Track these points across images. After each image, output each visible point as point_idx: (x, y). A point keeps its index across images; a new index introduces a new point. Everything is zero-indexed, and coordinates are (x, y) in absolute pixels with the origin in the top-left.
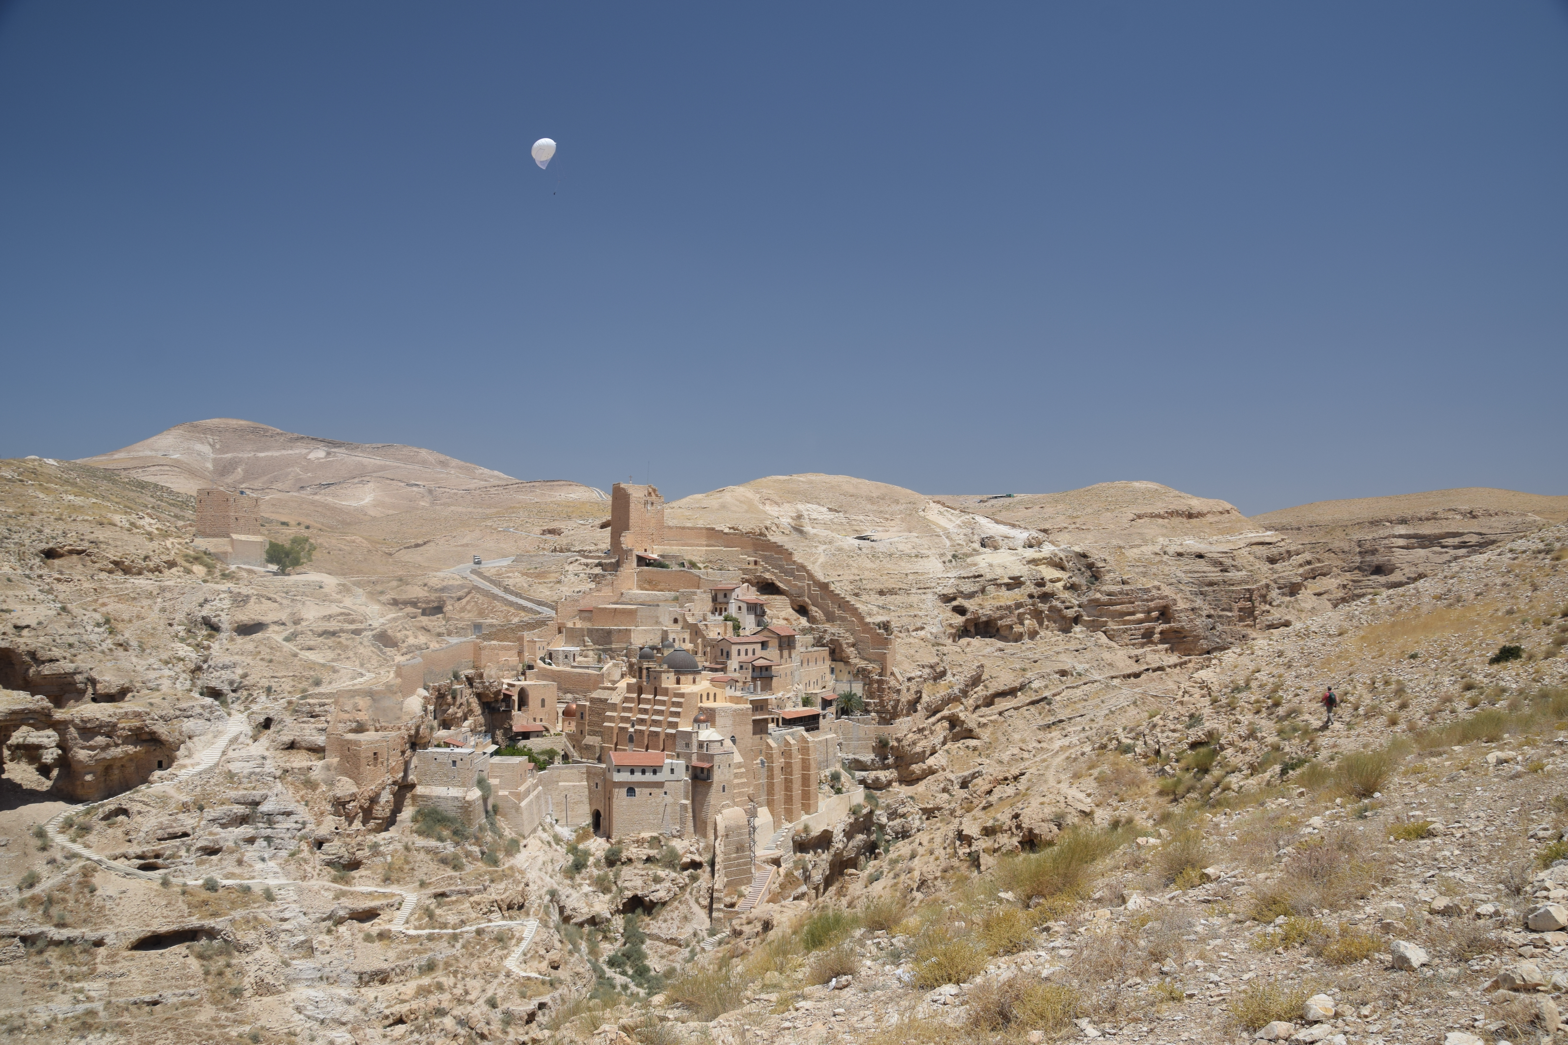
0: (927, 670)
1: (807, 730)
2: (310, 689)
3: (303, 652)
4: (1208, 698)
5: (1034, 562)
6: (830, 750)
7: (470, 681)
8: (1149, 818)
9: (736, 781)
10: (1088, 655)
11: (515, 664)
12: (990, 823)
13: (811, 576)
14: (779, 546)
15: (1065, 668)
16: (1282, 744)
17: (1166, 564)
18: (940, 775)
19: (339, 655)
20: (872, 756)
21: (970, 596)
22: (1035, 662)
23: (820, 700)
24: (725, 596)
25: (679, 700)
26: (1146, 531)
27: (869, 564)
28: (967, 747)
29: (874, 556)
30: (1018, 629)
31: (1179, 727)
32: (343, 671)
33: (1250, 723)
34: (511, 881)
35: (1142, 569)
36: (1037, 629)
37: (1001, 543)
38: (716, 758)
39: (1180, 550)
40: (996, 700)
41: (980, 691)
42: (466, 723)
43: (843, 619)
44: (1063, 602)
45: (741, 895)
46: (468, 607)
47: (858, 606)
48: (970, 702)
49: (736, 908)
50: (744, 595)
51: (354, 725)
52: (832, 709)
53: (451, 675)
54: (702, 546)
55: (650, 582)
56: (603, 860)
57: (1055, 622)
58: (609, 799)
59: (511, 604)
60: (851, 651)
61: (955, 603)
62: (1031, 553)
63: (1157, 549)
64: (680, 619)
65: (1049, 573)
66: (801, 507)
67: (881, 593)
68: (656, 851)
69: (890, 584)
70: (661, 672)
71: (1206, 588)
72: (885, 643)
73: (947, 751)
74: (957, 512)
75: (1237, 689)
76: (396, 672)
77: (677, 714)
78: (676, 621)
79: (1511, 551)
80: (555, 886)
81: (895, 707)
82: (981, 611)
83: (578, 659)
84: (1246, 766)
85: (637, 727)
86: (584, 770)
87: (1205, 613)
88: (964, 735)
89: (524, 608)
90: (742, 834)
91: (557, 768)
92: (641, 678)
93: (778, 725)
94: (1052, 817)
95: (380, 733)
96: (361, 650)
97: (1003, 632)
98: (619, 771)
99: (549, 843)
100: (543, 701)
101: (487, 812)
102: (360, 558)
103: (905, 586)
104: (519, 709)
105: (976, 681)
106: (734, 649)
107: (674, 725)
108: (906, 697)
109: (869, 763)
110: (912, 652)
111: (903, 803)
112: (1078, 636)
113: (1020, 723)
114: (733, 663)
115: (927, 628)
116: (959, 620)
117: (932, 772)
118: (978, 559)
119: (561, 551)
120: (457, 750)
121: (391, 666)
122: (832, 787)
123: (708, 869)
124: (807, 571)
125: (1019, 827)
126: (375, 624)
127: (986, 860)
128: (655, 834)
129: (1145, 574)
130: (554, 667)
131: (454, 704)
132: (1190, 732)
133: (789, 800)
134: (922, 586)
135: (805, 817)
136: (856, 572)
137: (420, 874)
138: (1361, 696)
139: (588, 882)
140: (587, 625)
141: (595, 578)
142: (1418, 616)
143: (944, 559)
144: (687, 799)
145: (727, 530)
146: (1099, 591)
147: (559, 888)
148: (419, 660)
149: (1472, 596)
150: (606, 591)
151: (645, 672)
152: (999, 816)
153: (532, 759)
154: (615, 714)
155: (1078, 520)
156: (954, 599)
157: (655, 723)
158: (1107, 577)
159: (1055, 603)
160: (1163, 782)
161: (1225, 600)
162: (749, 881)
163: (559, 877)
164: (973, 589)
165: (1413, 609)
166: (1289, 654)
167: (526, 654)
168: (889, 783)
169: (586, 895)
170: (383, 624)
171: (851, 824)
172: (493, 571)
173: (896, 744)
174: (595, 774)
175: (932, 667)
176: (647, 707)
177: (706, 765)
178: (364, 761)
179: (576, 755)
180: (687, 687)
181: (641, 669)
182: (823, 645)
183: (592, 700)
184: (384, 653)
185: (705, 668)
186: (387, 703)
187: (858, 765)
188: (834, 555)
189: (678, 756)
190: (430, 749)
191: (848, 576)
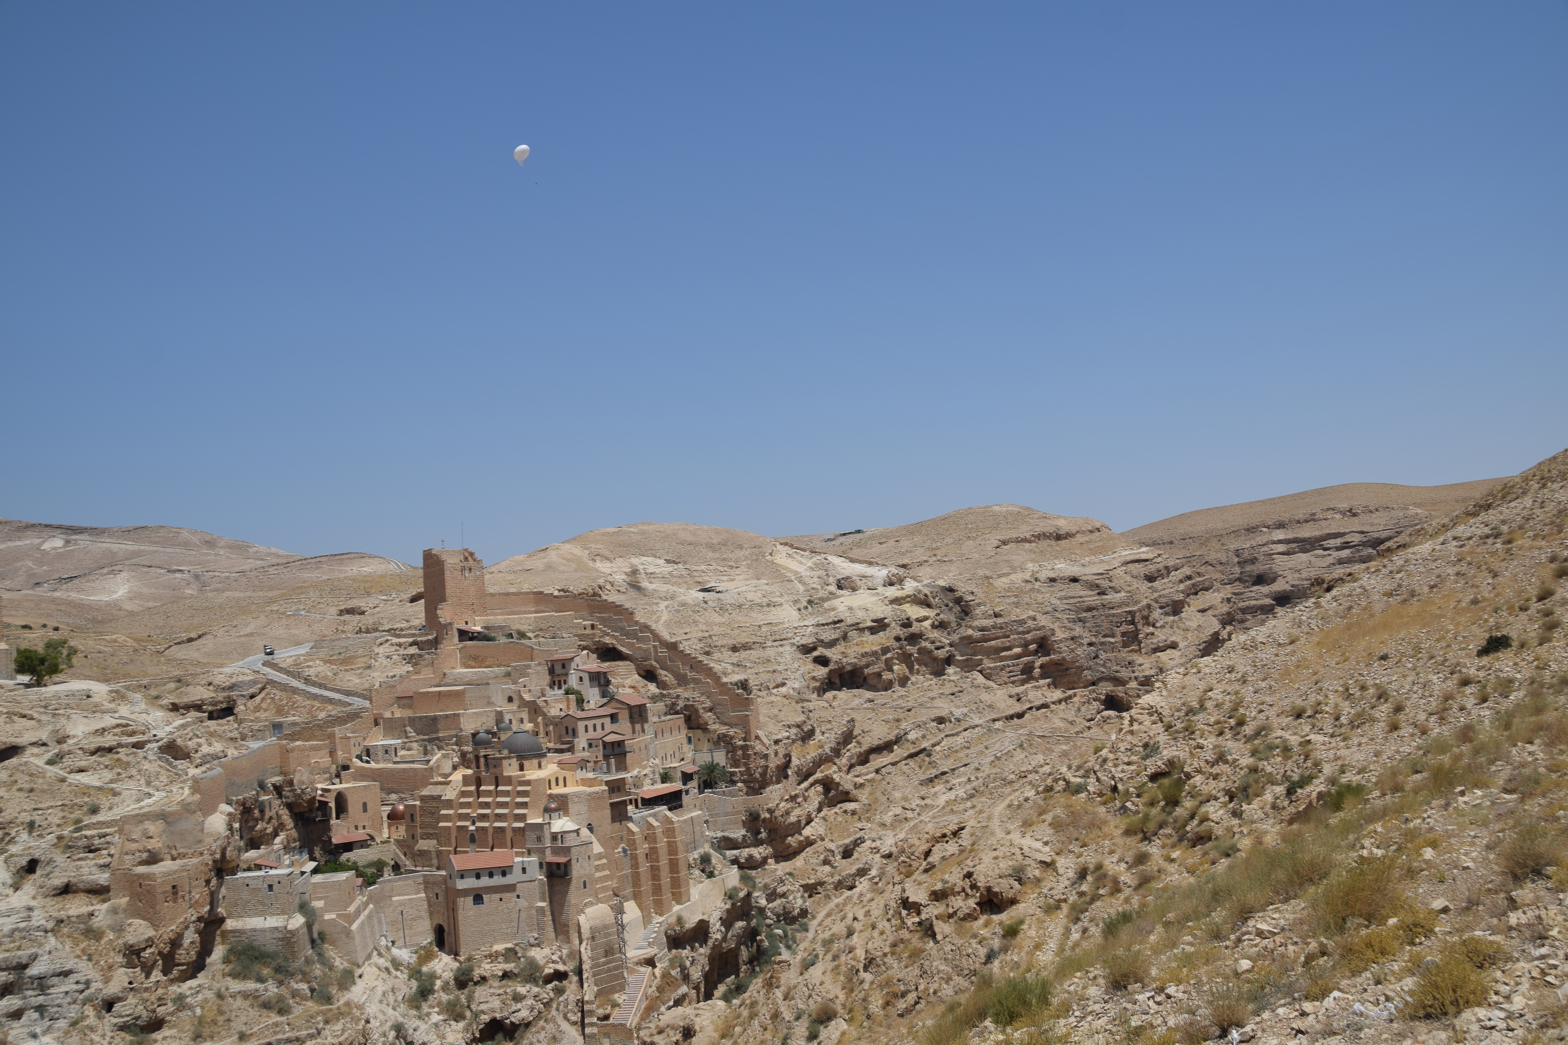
0: (794, 731)
1: (670, 809)
2: (86, 818)
3: (72, 776)
4: (1160, 724)
5: (897, 601)
6: (697, 829)
7: (278, 790)
8: (1121, 860)
9: (598, 875)
10: (965, 698)
11: (327, 765)
12: (939, 886)
13: (656, 637)
14: (617, 606)
15: (943, 713)
16: (1261, 764)
17: (1039, 591)
18: (819, 846)
19: (119, 774)
20: (743, 832)
21: (832, 644)
22: (909, 710)
23: (679, 775)
24: (564, 666)
25: (526, 789)
26: (1013, 557)
27: (717, 618)
28: (845, 812)
29: (722, 609)
30: (887, 676)
31: (1134, 758)
32: (125, 793)
33: (1215, 747)
34: (348, 1019)
35: (1013, 599)
36: (907, 674)
37: (859, 583)
38: (573, 850)
39: (1052, 575)
40: (872, 757)
41: (853, 749)
42: (278, 840)
43: (697, 681)
44: (933, 642)
45: (615, 1005)
46: (264, 705)
47: (712, 665)
48: (844, 761)
49: (611, 1021)
50: (584, 663)
51: (145, 855)
52: (694, 783)
53: (256, 785)
54: (531, 612)
55: (475, 658)
56: (452, 982)
57: (926, 665)
58: (452, 910)
59: (315, 697)
60: (708, 716)
61: (815, 654)
62: (893, 592)
63: (1027, 576)
64: (515, 697)
65: (914, 612)
66: (635, 561)
67: (734, 649)
68: (513, 965)
69: (744, 639)
70: (502, 759)
71: (1085, 614)
72: (746, 703)
73: (824, 819)
74: (807, 553)
75: (1191, 711)
76: (190, 788)
77: (524, 805)
78: (510, 699)
79: (1455, 538)
80: (400, 1019)
81: (764, 774)
82: (844, 660)
83: (401, 753)
84: (1222, 793)
85: (478, 824)
86: (421, 880)
87: (1085, 641)
88: (841, 798)
89: (330, 701)
90: (609, 934)
91: (389, 881)
92: (478, 767)
93: (637, 807)
94: (1010, 872)
95: (178, 861)
96: (146, 766)
97: (871, 681)
98: (462, 877)
99: (387, 969)
100: (365, 804)
101: (313, 941)
102: (125, 659)
103: (759, 640)
104: (338, 818)
105: (848, 738)
106: (581, 726)
107: (522, 818)
108: (774, 762)
109: (740, 840)
110: (776, 711)
111: (782, 881)
112: (952, 678)
113: (900, 780)
114: (581, 742)
115: (789, 683)
116: (822, 672)
117: (809, 843)
118: (836, 602)
119: (368, 631)
120: (273, 872)
121: (184, 782)
122: (703, 871)
123: (575, 979)
124: (652, 632)
125: (974, 887)
126: (161, 734)
127: (942, 928)
128: (510, 945)
129: (1017, 605)
130: (373, 765)
131: (262, 819)
132: (1148, 762)
133: (657, 890)
134: (778, 637)
135: (677, 908)
136: (704, 628)
137: (238, 1025)
138: (1337, 705)
139: (436, 1009)
140: (408, 713)
141: (410, 659)
142: (1372, 616)
143: (798, 606)
144: (544, 900)
145: (556, 593)
146: (970, 627)
147: (405, 1021)
148: (219, 770)
149: (1426, 589)
150: (427, 673)
151: (482, 760)
152: (946, 877)
153: (359, 874)
154: (451, 812)
155: (938, 552)
156: (814, 649)
157: (499, 817)
158: (978, 611)
159: (924, 644)
160: (1128, 820)
161: (1106, 625)
162: (621, 988)
163: (403, 1008)
164: (833, 637)
165: (1365, 609)
166: (1241, 669)
167: (340, 753)
168: (764, 861)
169: (436, 1025)
170: (171, 733)
171: (728, 911)
172: (290, 661)
173: (767, 816)
174: (434, 883)
175: (798, 726)
176: (489, 800)
177: (562, 860)
178: (161, 898)
179: (408, 863)
180: (532, 774)
181: (477, 758)
182: (677, 713)
183: (423, 799)
184: (175, 767)
185: (549, 750)
186: (183, 825)
187: (727, 844)
188: (678, 611)
189: (529, 853)
190: (240, 875)
191: (696, 633)
